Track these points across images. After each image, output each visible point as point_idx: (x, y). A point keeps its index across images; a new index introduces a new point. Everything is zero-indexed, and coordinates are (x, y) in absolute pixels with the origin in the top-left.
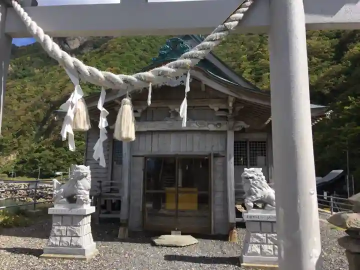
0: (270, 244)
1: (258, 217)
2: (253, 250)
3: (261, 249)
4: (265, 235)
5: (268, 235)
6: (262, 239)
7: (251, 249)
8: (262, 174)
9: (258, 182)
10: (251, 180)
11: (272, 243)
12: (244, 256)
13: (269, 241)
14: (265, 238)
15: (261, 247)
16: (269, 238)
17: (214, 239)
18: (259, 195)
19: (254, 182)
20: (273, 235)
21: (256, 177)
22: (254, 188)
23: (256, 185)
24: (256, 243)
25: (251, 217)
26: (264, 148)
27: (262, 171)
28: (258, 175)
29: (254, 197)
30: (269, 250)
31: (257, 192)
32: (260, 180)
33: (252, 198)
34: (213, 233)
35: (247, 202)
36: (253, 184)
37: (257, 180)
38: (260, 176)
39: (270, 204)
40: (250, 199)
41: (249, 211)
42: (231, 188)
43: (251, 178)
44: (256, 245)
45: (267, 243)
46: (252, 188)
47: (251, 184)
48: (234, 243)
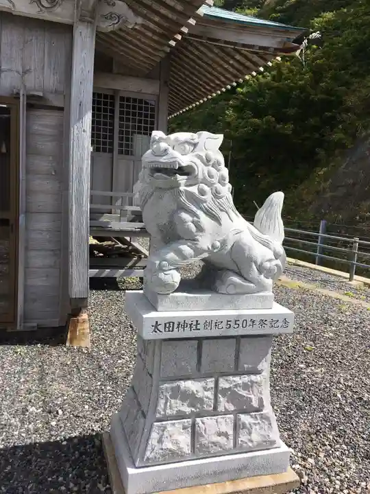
0: (227, 412)
1: (195, 324)
2: (168, 445)
3: (194, 433)
4: (210, 383)
5: (223, 384)
6: (201, 400)
7: (160, 441)
8: (221, 158)
9: (206, 188)
10: (182, 179)
11: (231, 407)
12: (131, 471)
13: (224, 404)
14: (210, 394)
15: (194, 425)
16: (224, 392)
17: (21, 342)
18: (205, 242)
19: (194, 189)
20: (237, 379)
21: (201, 170)
22: (193, 214)
23: (197, 202)
24: (180, 416)
25: (169, 325)
26: (152, 116)
27: (222, 149)
28: (207, 161)
29: (186, 249)
30: (220, 434)
31: (200, 228)
32: (215, 180)
33: (180, 253)
34: (19, 327)
35: (161, 269)
36: (191, 196)
37: (204, 181)
38: (216, 165)
39: (240, 275)
40: (171, 255)
41: (163, 303)
42: (80, 205)
43: (182, 171)
44: (178, 424)
45: (215, 412)
46: (184, 216)
47: (183, 198)
48: (80, 350)
